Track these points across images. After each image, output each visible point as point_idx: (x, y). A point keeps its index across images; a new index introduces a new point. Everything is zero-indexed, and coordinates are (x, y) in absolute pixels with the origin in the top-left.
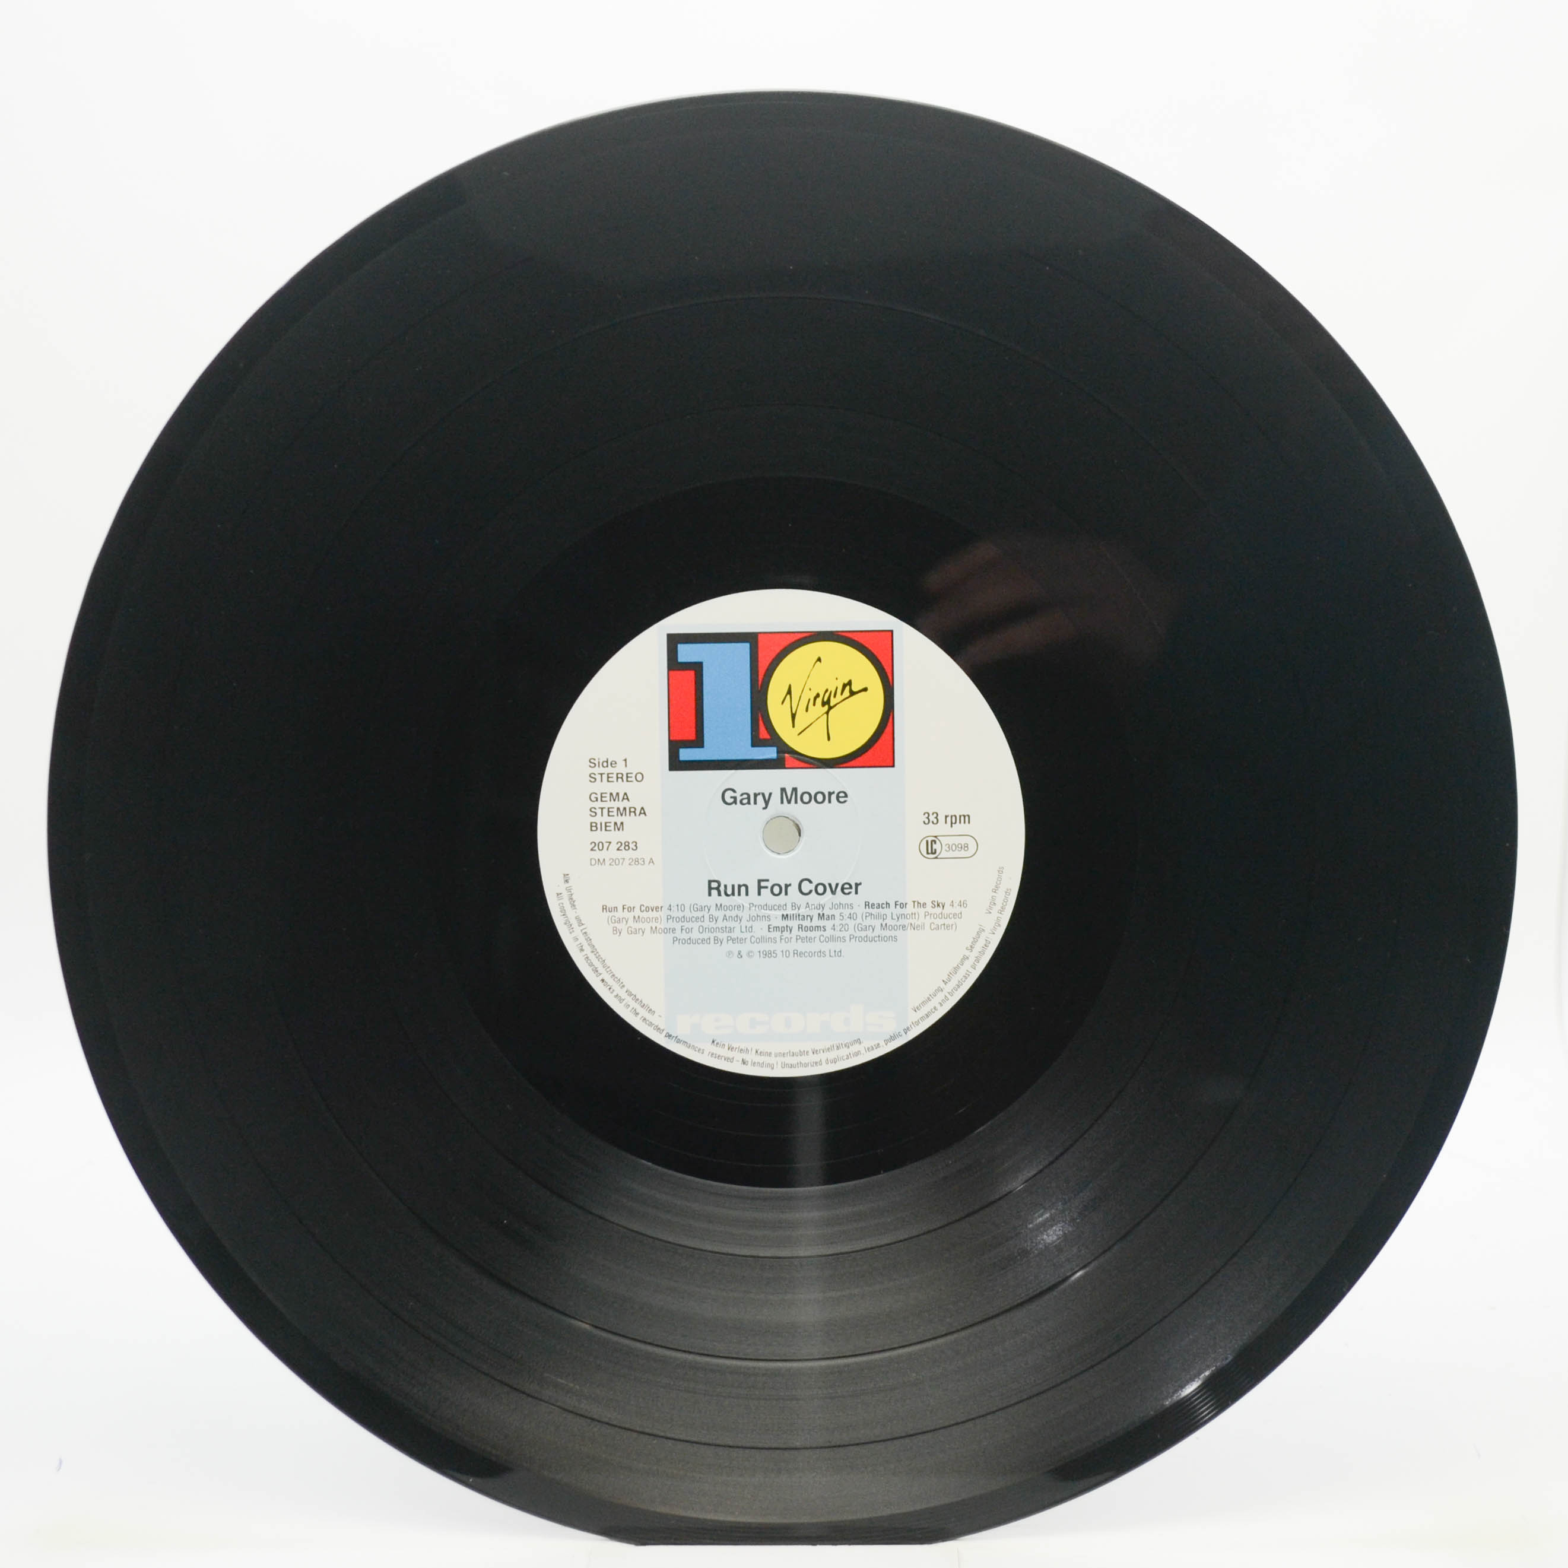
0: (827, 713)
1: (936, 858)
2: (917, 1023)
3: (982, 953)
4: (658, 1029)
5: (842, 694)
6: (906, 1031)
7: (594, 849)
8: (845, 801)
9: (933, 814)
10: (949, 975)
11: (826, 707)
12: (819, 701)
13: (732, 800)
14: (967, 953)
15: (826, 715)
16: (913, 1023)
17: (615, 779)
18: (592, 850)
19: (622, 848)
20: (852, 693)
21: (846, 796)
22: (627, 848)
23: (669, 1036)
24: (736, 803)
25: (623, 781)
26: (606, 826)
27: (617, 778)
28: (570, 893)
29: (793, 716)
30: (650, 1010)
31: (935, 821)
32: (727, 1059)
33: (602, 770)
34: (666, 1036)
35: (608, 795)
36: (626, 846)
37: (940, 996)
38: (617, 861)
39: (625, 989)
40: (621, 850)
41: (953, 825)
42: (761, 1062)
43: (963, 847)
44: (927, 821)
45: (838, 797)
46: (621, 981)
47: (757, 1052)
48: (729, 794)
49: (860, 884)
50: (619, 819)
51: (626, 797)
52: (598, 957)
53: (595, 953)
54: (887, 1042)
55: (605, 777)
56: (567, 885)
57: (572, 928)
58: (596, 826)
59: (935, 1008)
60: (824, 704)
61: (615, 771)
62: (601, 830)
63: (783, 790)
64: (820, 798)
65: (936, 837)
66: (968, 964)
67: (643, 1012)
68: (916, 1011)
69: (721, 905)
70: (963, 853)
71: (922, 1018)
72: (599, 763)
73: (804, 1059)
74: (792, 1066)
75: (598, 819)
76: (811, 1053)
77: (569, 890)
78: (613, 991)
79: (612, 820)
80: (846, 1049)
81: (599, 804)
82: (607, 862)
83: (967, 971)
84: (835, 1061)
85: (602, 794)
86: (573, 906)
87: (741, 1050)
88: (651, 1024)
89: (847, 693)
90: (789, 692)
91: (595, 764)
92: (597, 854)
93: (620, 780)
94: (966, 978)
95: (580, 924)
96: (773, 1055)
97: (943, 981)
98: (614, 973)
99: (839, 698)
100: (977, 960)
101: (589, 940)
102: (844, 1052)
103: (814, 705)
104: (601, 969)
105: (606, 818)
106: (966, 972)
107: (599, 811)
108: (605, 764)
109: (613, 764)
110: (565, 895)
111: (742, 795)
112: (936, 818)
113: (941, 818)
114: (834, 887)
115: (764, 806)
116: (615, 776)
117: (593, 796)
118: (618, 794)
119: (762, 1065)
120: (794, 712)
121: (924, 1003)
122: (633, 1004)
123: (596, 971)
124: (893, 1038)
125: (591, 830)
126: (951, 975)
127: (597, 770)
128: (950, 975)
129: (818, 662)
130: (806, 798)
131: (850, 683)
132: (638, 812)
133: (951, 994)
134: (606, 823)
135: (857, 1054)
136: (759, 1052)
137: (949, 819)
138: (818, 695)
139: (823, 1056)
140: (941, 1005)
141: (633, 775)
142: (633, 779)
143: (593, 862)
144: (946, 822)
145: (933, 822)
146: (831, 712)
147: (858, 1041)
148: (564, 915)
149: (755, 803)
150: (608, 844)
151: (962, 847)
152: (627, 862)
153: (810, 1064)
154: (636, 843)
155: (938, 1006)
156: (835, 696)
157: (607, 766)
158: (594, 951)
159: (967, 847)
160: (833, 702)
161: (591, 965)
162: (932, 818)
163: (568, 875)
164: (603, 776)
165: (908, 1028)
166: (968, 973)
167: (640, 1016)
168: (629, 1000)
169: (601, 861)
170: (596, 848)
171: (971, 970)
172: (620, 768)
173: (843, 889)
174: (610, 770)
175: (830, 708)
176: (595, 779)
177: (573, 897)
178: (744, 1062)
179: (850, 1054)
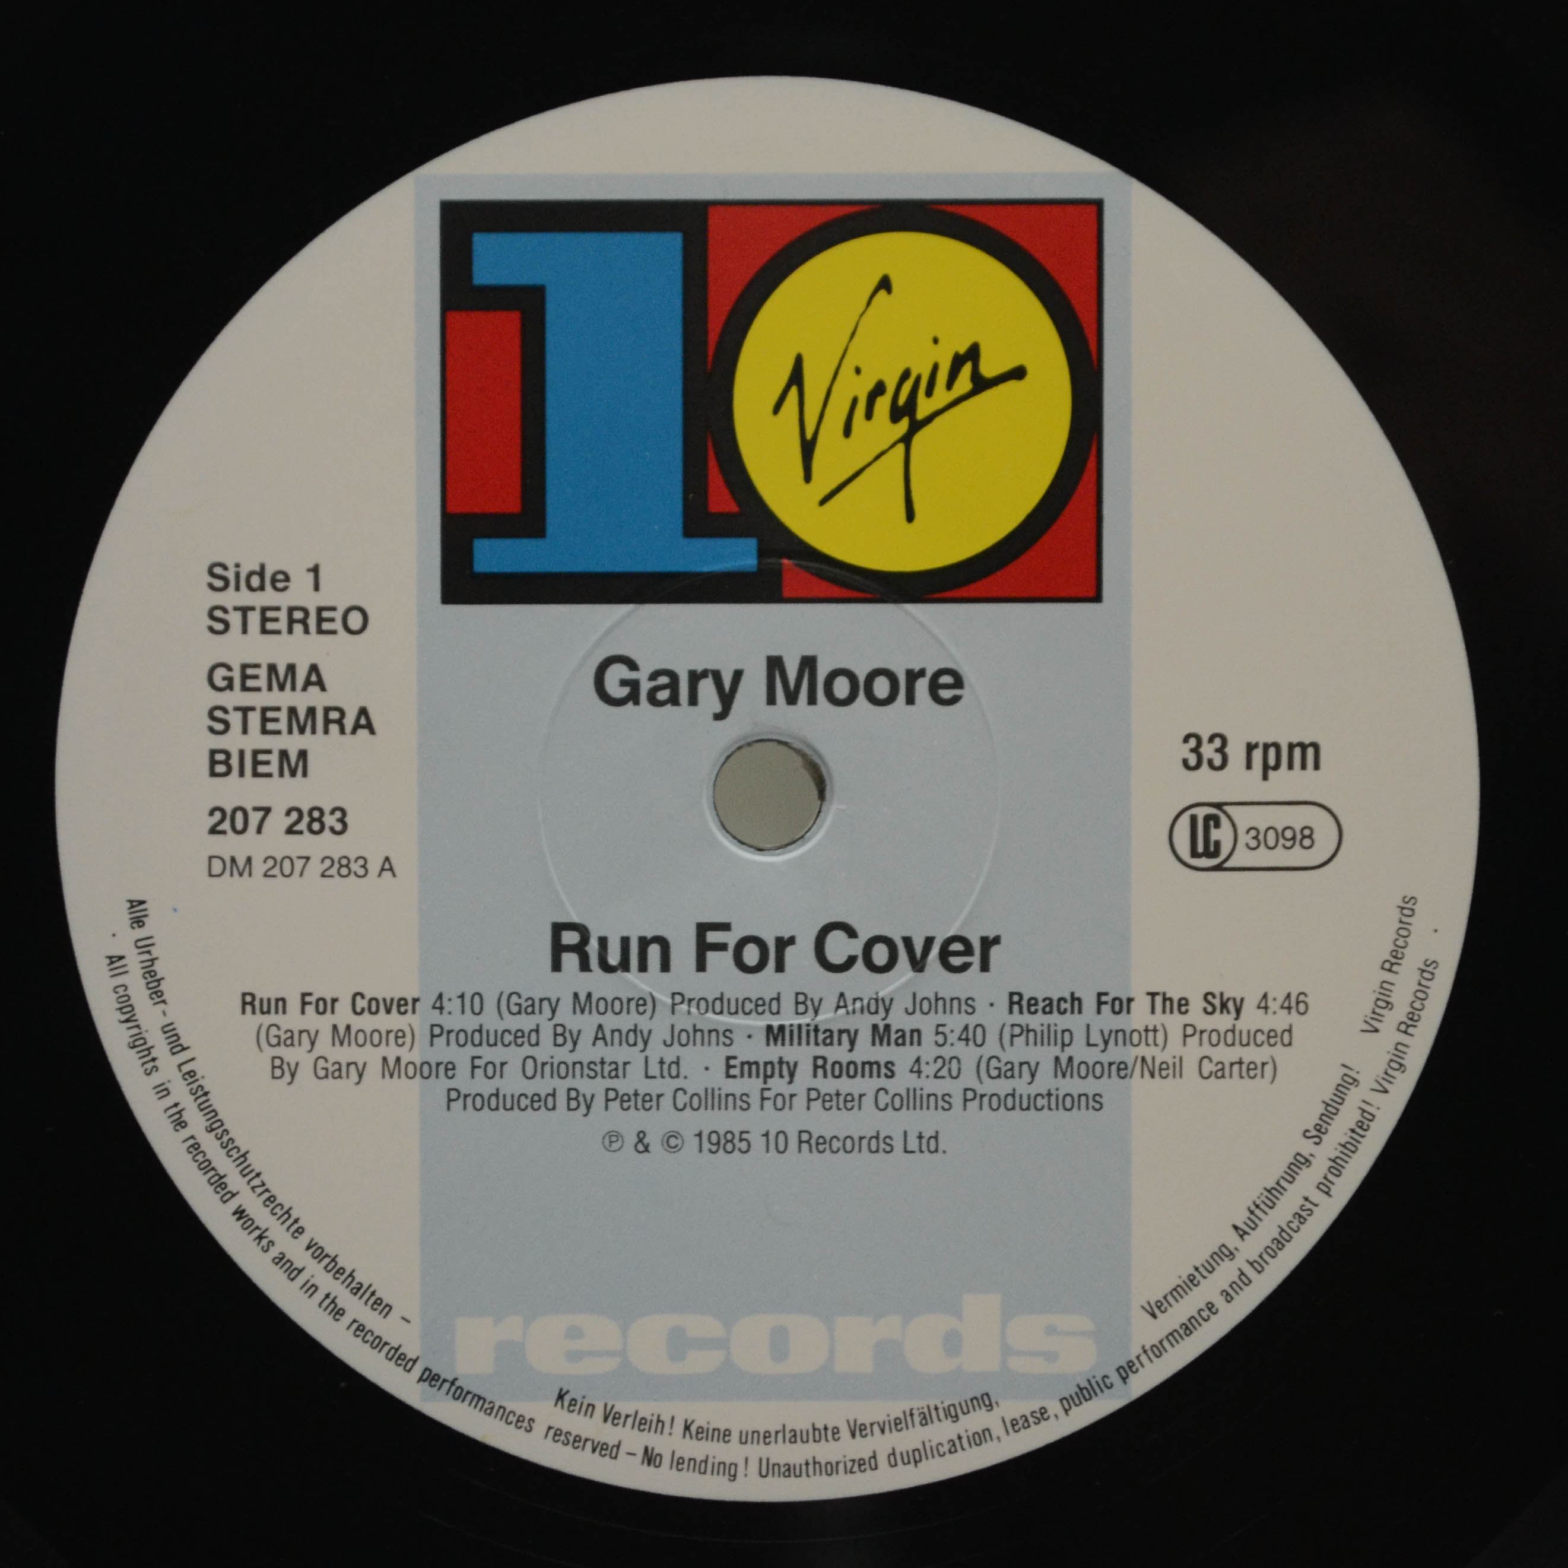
0: (906, 440)
1: (1219, 868)
2: (1157, 1350)
3: (1349, 1148)
4: (399, 1358)
5: (950, 386)
6: (1126, 1371)
7: (220, 828)
8: (955, 700)
9: (1211, 739)
10: (1252, 1212)
11: (904, 424)
12: (883, 404)
13: (625, 691)
14: (1306, 1147)
15: (901, 448)
16: (1145, 1352)
17: (283, 625)
18: (213, 831)
19: (302, 826)
20: (981, 384)
21: (958, 683)
22: (316, 826)
23: (430, 1378)
24: (637, 703)
25: (307, 631)
26: (256, 763)
27: (291, 621)
28: (146, 957)
29: (808, 448)
30: (379, 1302)
31: (1218, 761)
32: (601, 1448)
33: (245, 598)
34: (421, 1379)
35: (263, 672)
36: (313, 820)
37: (1227, 1272)
38: (287, 864)
39: (304, 1240)
40: (301, 832)
41: (1271, 773)
42: (700, 1457)
43: (1299, 837)
44: (1193, 761)
45: (934, 687)
46: (294, 1217)
47: (687, 1428)
48: (616, 673)
49: (997, 940)
50: (293, 743)
51: (315, 678)
52: (229, 1146)
53: (220, 1131)
54: (1068, 1403)
55: (254, 618)
56: (140, 933)
57: (154, 1060)
58: (226, 763)
59: (1210, 1306)
60: (896, 415)
61: (283, 600)
62: (242, 774)
63: (775, 664)
64: (882, 688)
65: (1219, 806)
66: (1308, 1180)
67: (355, 1308)
68: (1154, 1316)
69: (589, 995)
70: (1297, 856)
71: (1173, 1337)
72: (237, 575)
73: (826, 1451)
74: (789, 1471)
75: (233, 741)
76: (845, 1433)
77: (144, 946)
78: (271, 1243)
79: (275, 743)
80: (947, 1423)
81: (235, 698)
82: (259, 867)
83: (1306, 1199)
84: (915, 1458)
85: (244, 667)
86: (157, 994)
87: (643, 1421)
88: (378, 1343)
89: (964, 384)
90: (796, 377)
91: (226, 580)
92: (230, 845)
93: (298, 628)
94: (1302, 1220)
95: (177, 1046)
96: (735, 1437)
97: (1236, 1228)
98: (274, 1191)
99: (942, 396)
100: (1336, 1167)
101: (201, 1094)
102: (942, 1431)
103: (869, 415)
104: (235, 1181)
105: (256, 740)
106: (1303, 1202)
107: (235, 719)
108: (255, 581)
109: (281, 580)
110: (134, 961)
111: (654, 676)
112: (1221, 750)
113: (1236, 752)
114: (918, 948)
115: (718, 708)
116: (283, 615)
117: (220, 673)
118: (291, 668)
119: (701, 1466)
120: (809, 435)
121: (1177, 1292)
122: (327, 1283)
123: (219, 1183)
124: (1085, 1393)
125: (213, 774)
126: (1257, 1212)
127: (230, 598)
128: (1255, 1211)
129: (882, 293)
130: (842, 686)
131: (973, 353)
132: (349, 722)
133: (1258, 1265)
134: (256, 753)
135: (981, 1437)
136: (693, 1429)
137: (1257, 754)
138: (879, 389)
139: (881, 1444)
140: (1228, 1297)
141: (338, 615)
142: (338, 625)
143: (217, 866)
144: (1249, 766)
145: (1210, 762)
146: (918, 439)
147: (985, 1401)
148: (127, 1021)
149: (693, 701)
150: (261, 814)
151: (1294, 838)
152: (315, 867)
153: (841, 1467)
154: (343, 811)
155: (1219, 1302)
156: (929, 393)
157: (262, 588)
158: (215, 1124)
159: (1310, 837)
160: (925, 405)
161: (206, 1166)
162: (1208, 751)
163: (142, 902)
164: (250, 614)
165: (1130, 1364)
166: (1308, 1206)
167: (346, 1320)
168: (315, 1271)
169: (241, 862)
170: (226, 826)
171: (1317, 1196)
172: (301, 593)
173: (945, 955)
174: (269, 598)
175: (916, 426)
176: (227, 625)
177: (158, 967)
178: (650, 1458)
179: (960, 1438)
